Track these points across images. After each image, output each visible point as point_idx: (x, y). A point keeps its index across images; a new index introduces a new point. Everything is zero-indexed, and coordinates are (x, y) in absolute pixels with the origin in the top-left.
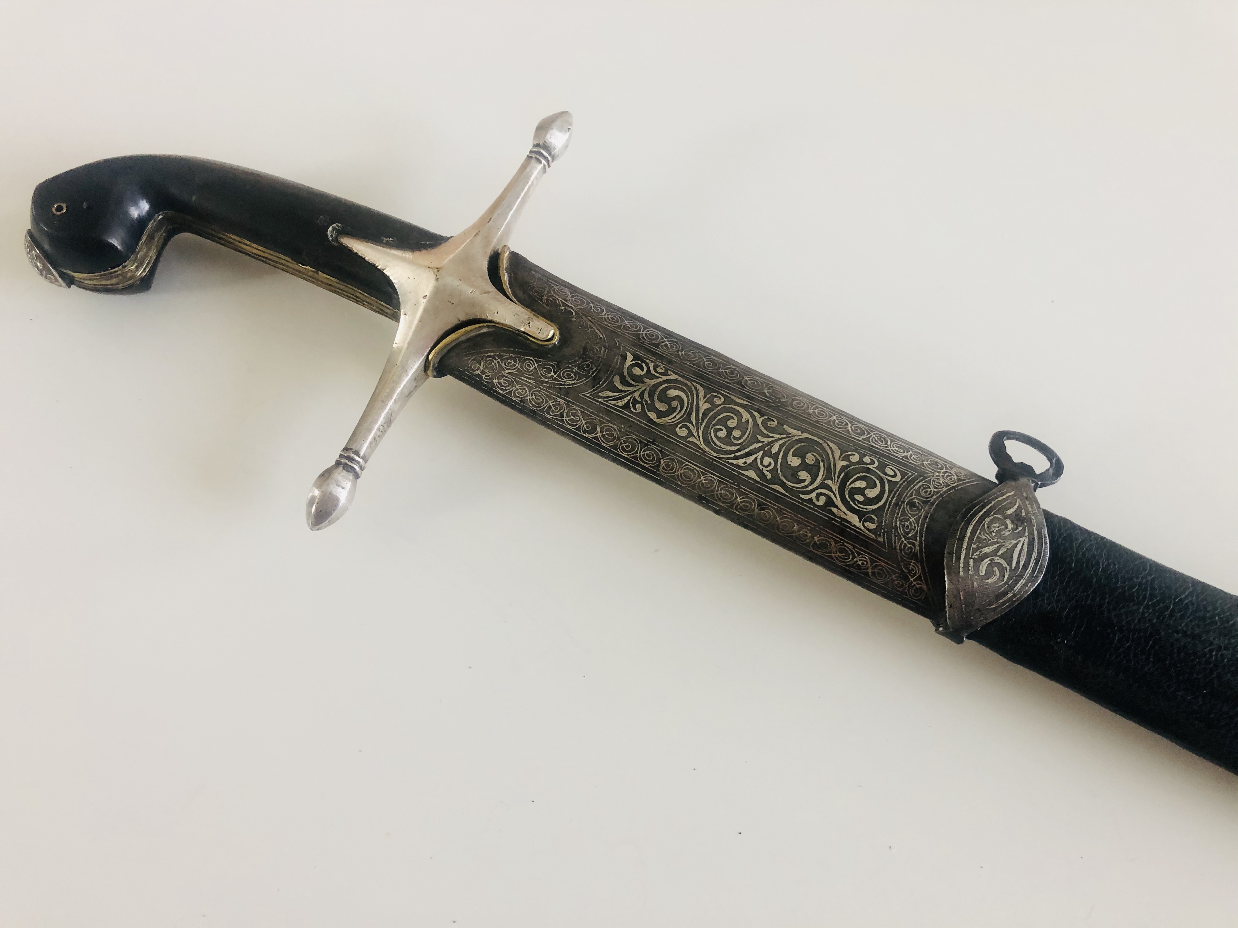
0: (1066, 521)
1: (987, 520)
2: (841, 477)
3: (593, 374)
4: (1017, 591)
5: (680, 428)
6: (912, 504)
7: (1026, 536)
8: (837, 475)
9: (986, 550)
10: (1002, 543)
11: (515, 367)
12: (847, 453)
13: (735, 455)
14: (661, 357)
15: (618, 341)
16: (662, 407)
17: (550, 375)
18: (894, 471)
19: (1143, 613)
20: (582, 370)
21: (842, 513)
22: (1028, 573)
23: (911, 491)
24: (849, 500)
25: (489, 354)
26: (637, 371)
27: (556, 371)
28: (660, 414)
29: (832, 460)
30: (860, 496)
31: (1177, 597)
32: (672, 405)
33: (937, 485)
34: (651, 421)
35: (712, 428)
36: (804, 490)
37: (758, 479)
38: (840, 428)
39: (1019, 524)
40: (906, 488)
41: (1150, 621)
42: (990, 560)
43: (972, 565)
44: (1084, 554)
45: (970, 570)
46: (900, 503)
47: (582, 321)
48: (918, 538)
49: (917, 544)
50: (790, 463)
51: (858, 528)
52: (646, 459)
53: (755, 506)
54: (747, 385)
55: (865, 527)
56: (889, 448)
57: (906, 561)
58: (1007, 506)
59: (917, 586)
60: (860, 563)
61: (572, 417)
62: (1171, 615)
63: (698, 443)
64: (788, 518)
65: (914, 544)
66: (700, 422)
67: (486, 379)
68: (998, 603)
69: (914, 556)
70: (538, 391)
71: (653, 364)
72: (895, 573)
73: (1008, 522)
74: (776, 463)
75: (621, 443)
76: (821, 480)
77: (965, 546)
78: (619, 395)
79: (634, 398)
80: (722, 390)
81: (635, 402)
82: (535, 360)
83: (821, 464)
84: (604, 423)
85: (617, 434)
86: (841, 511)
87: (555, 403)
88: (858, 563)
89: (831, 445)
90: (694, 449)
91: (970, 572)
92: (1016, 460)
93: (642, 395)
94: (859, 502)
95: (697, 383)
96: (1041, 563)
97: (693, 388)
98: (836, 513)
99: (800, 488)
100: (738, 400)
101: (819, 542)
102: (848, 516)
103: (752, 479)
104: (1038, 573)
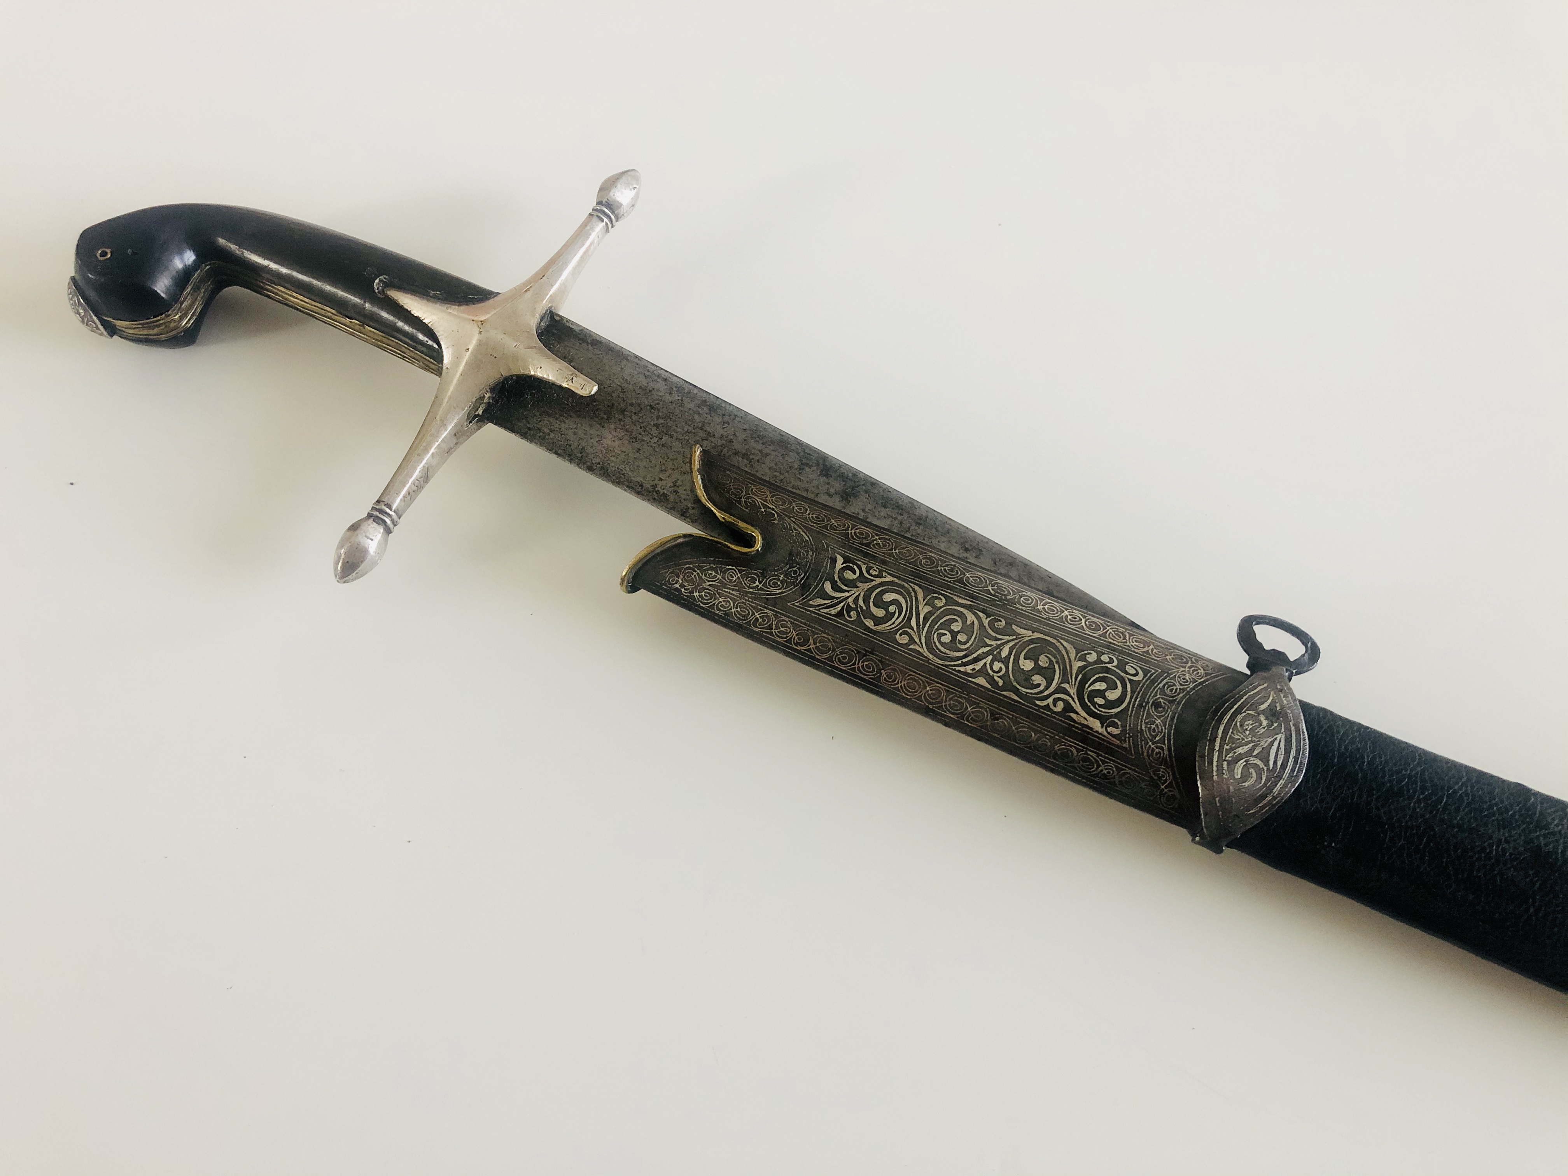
0: (1325, 711)
1: (1239, 718)
2: (1079, 679)
3: (801, 581)
4: (1276, 793)
5: (901, 635)
6: (1157, 705)
7: (1282, 733)
8: (1073, 677)
9: (1240, 750)
10: (1258, 741)
11: (716, 579)
12: (1083, 653)
13: (962, 662)
14: (874, 558)
15: (826, 543)
16: (880, 613)
17: (755, 585)
18: (1135, 669)
19: (1414, 809)
20: (790, 578)
21: (1083, 719)
22: (1287, 773)
23: (1156, 690)
24: (1089, 704)
25: (688, 566)
26: (849, 575)
27: (761, 580)
28: (878, 621)
29: (1067, 661)
30: (1101, 699)
31: (1449, 788)
32: (890, 610)
33: (1183, 682)
34: (867, 629)
35: (935, 632)
36: (1040, 695)
37: (990, 687)
38: (1073, 625)
39: (1274, 719)
40: (1149, 687)
41: (1422, 816)
42: (1246, 761)
43: (1226, 768)
44: (1346, 749)
45: (1224, 774)
46: (1144, 704)
47: (785, 523)
48: (1166, 741)
49: (1166, 748)
50: (1022, 667)
51: (1101, 734)
52: (864, 670)
53: (987, 716)
54: (969, 583)
55: (1108, 733)
56: (1128, 644)
57: (1155, 767)
58: (1260, 701)
59: (1169, 793)
60: (1105, 772)
61: (782, 629)
62: (1445, 808)
63: (921, 650)
64: (1024, 727)
65: (1162, 749)
66: (921, 627)
67: (686, 593)
68: (1257, 808)
69: (1163, 761)
70: (743, 603)
71: (865, 566)
72: (1144, 780)
73: (1262, 718)
74: (1007, 668)
75: (837, 655)
76: (1057, 684)
77: (1217, 748)
78: (831, 602)
79: (848, 605)
80: (942, 590)
81: (849, 609)
82: (738, 569)
83: (1056, 666)
84: (817, 634)
85: (832, 644)
86: (1081, 716)
87: (762, 615)
88: (1103, 772)
89: (1065, 643)
90: (917, 658)
91: (1225, 776)
92: (1267, 647)
93: (856, 600)
94: (1100, 706)
95: (914, 584)
96: (1301, 761)
97: (911, 589)
98: (1076, 719)
99: (1035, 694)
100: (961, 601)
101: (1060, 752)
102: (1089, 722)
103: (982, 686)
104: (1298, 772)
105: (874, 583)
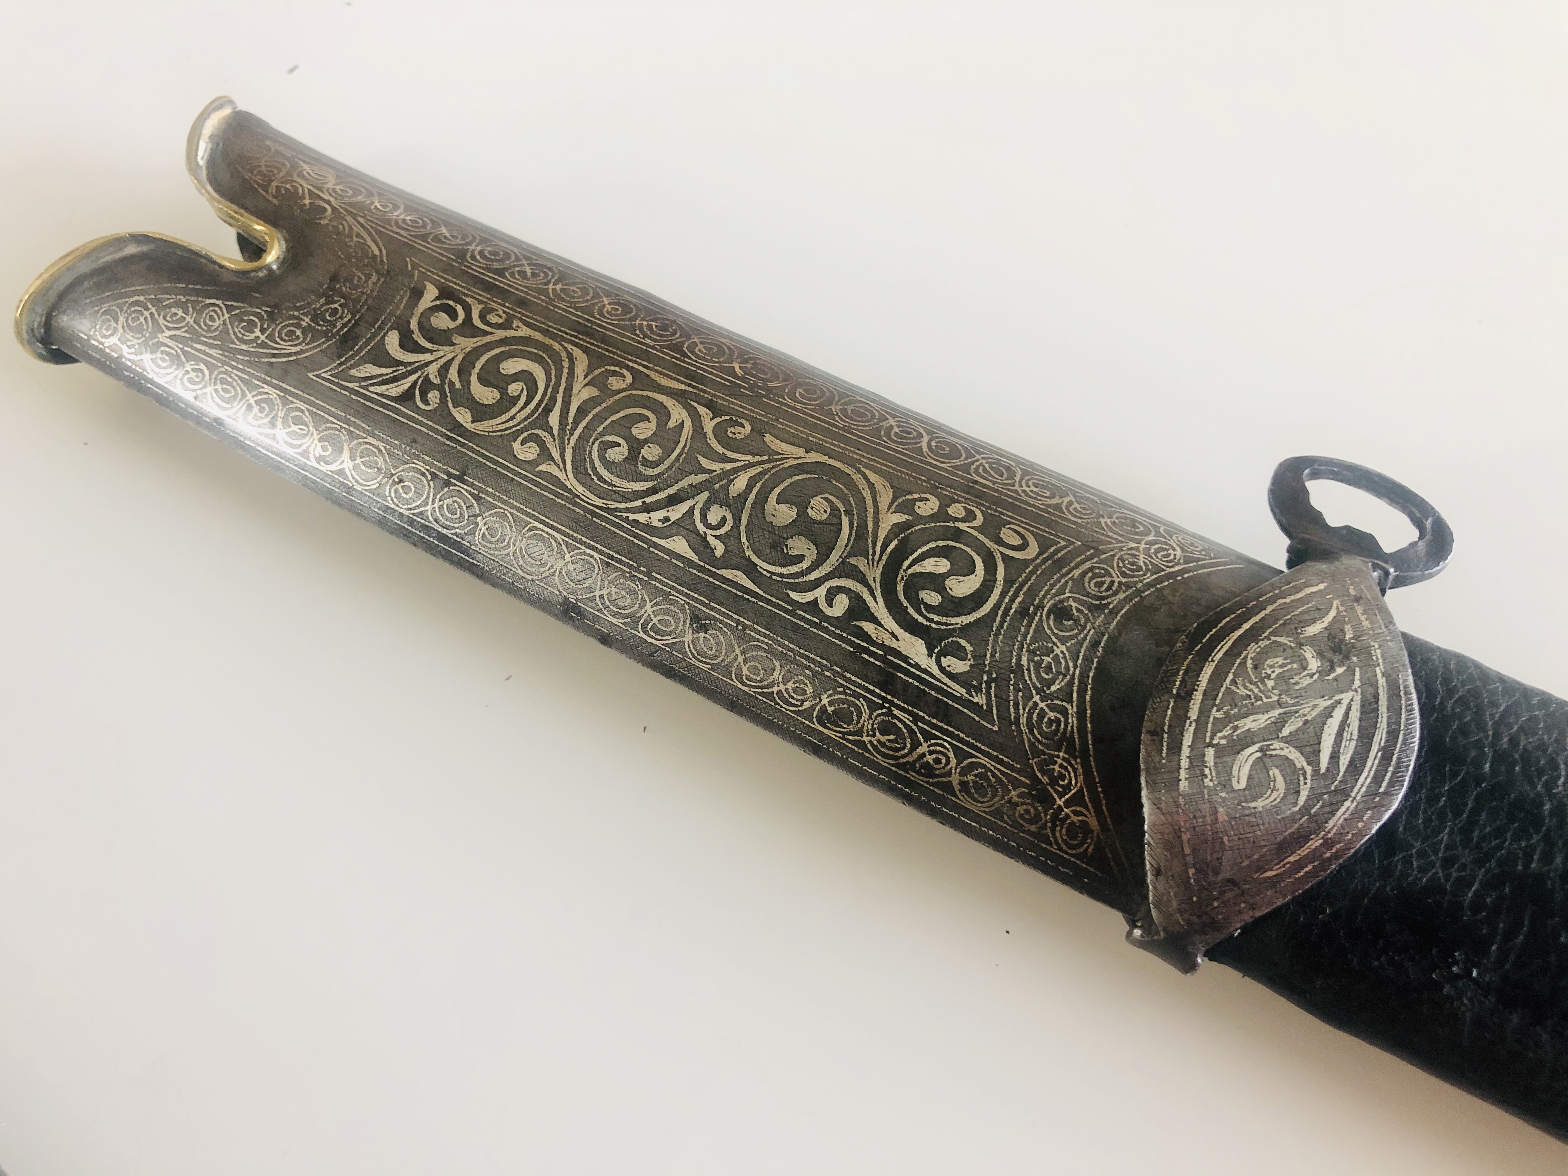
1: (1253, 650)
2: (889, 549)
3: (342, 329)
4: (1334, 831)
5: (523, 441)
6: (1061, 613)
7: (1356, 691)
8: (879, 545)
9: (1249, 724)
10: (1292, 705)
11: (184, 324)
12: (908, 497)
13: (644, 502)
14: (504, 294)
15: (411, 262)
16: (486, 395)
17: (252, 336)
18: (1023, 537)
20: (321, 323)
21: (888, 635)
22: (1362, 785)
23: (1063, 581)
24: (906, 604)
25: (135, 298)
26: (442, 321)
27: (265, 326)
28: (481, 412)
29: (871, 510)
30: (933, 593)
32: (510, 391)
33: (1129, 569)
34: (457, 427)
35: (595, 440)
36: (798, 580)
37: (695, 558)
39: (1336, 658)
40: (1047, 575)
42: (1261, 750)
43: (1212, 764)
45: (1206, 776)
46: (1032, 609)
47: (343, 225)
48: (1075, 695)
49: (1072, 710)
50: (769, 519)
51: (925, 671)
52: (444, 516)
53: (685, 622)
54: (693, 353)
55: (942, 669)
56: (1017, 488)
57: (1045, 754)
58: (1305, 618)
59: (1075, 819)
60: (930, 758)
61: (293, 427)
63: (561, 476)
64: (761, 649)
65: (1064, 712)
66: (569, 428)
67: (129, 354)
68: (1284, 866)
69: (1064, 741)
70: (225, 371)
71: (481, 307)
72: (1017, 784)
73: (1309, 653)
74: (737, 519)
75: (394, 483)
76: (840, 557)
77: (1193, 714)
78: (394, 371)
79: (427, 379)
80: (630, 360)
81: (427, 386)
82: (227, 306)
83: (845, 521)
84: (359, 437)
85: (386, 460)
86: (887, 629)
87: (260, 397)
88: (925, 759)
89: (873, 477)
90: (549, 489)
91: (1207, 781)
92: (1332, 520)
93: (444, 370)
94: (930, 608)
95: (576, 345)
96: (1399, 758)
97: (564, 354)
98: (874, 636)
99: (789, 576)
100: (665, 382)
101: (833, 708)
102: (901, 643)
103: (680, 557)
104: (1391, 784)
105: (488, 339)
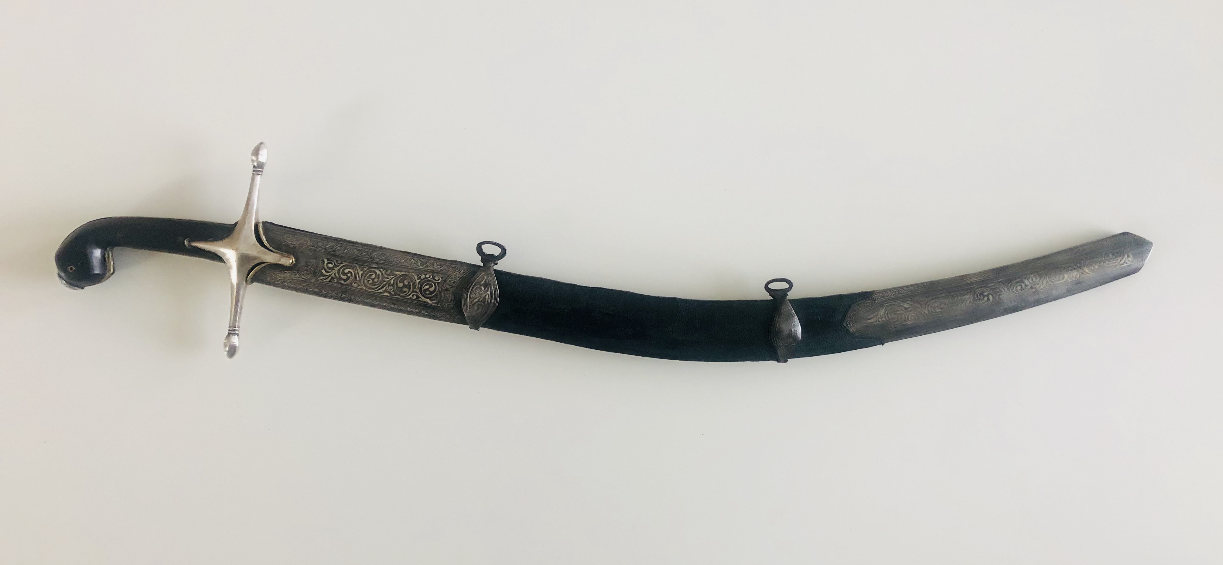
1: (474, 289)
2: (419, 286)
3: (313, 271)
4: (489, 311)
5: (354, 284)
7: (489, 291)
9: (475, 301)
10: (481, 296)
11: (280, 277)
12: (419, 276)
13: (378, 289)
15: (319, 255)
16: (345, 277)
17: (296, 276)
18: (439, 278)
20: (308, 271)
22: (492, 304)
23: (446, 284)
24: (425, 294)
25: (270, 274)
26: (330, 265)
27: (298, 274)
28: (345, 280)
29: (414, 280)
30: (428, 291)
32: (348, 275)
34: (342, 284)
35: (367, 280)
36: (407, 295)
38: (415, 265)
39: (486, 286)
40: (443, 282)
42: (477, 304)
43: (471, 308)
46: (442, 290)
47: (301, 250)
48: (451, 300)
50: (399, 286)
51: (430, 303)
53: (391, 305)
57: (450, 310)
58: (481, 281)
59: (457, 317)
63: (363, 288)
64: (404, 306)
66: (362, 279)
67: (272, 283)
68: (484, 317)
71: (336, 261)
72: (447, 315)
73: (482, 287)
74: (394, 287)
76: (412, 289)
77: (468, 301)
78: (326, 277)
80: (366, 264)
81: (333, 278)
82: (288, 273)
83: (411, 283)
85: (331, 291)
86: (423, 299)
87: (302, 286)
88: (434, 314)
89: (413, 274)
90: (362, 291)
92: (488, 253)
93: (335, 275)
94: (428, 294)
95: (355, 264)
100: (373, 266)
103: (387, 296)
